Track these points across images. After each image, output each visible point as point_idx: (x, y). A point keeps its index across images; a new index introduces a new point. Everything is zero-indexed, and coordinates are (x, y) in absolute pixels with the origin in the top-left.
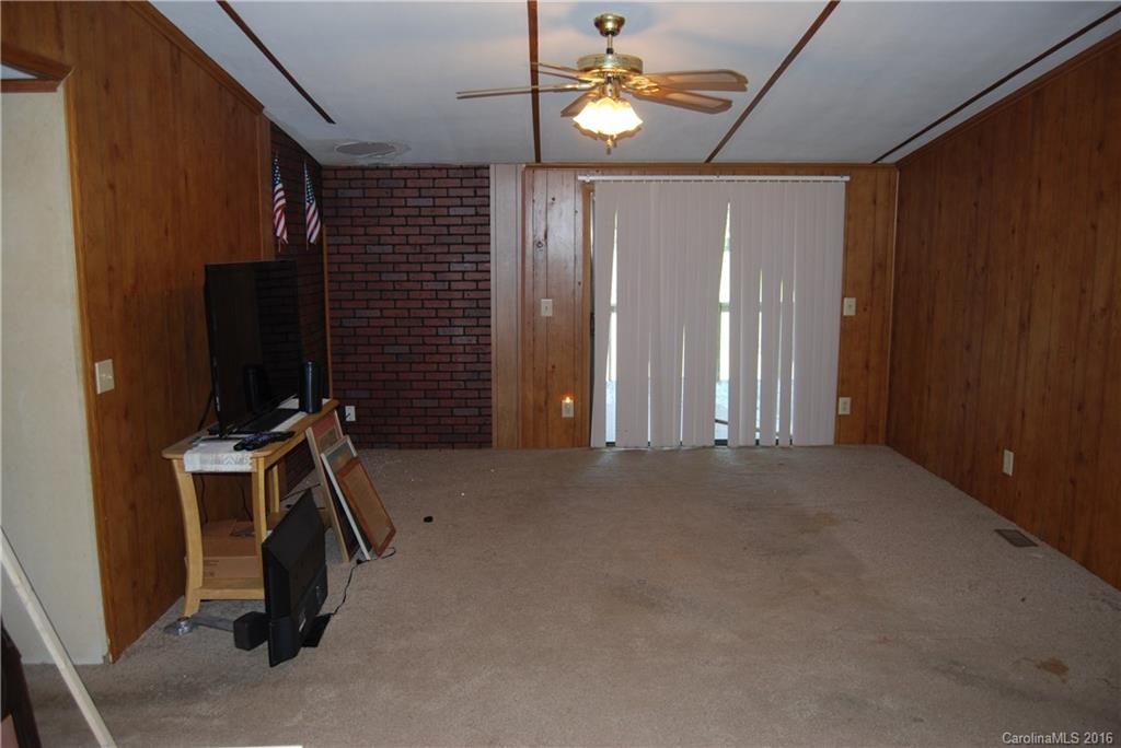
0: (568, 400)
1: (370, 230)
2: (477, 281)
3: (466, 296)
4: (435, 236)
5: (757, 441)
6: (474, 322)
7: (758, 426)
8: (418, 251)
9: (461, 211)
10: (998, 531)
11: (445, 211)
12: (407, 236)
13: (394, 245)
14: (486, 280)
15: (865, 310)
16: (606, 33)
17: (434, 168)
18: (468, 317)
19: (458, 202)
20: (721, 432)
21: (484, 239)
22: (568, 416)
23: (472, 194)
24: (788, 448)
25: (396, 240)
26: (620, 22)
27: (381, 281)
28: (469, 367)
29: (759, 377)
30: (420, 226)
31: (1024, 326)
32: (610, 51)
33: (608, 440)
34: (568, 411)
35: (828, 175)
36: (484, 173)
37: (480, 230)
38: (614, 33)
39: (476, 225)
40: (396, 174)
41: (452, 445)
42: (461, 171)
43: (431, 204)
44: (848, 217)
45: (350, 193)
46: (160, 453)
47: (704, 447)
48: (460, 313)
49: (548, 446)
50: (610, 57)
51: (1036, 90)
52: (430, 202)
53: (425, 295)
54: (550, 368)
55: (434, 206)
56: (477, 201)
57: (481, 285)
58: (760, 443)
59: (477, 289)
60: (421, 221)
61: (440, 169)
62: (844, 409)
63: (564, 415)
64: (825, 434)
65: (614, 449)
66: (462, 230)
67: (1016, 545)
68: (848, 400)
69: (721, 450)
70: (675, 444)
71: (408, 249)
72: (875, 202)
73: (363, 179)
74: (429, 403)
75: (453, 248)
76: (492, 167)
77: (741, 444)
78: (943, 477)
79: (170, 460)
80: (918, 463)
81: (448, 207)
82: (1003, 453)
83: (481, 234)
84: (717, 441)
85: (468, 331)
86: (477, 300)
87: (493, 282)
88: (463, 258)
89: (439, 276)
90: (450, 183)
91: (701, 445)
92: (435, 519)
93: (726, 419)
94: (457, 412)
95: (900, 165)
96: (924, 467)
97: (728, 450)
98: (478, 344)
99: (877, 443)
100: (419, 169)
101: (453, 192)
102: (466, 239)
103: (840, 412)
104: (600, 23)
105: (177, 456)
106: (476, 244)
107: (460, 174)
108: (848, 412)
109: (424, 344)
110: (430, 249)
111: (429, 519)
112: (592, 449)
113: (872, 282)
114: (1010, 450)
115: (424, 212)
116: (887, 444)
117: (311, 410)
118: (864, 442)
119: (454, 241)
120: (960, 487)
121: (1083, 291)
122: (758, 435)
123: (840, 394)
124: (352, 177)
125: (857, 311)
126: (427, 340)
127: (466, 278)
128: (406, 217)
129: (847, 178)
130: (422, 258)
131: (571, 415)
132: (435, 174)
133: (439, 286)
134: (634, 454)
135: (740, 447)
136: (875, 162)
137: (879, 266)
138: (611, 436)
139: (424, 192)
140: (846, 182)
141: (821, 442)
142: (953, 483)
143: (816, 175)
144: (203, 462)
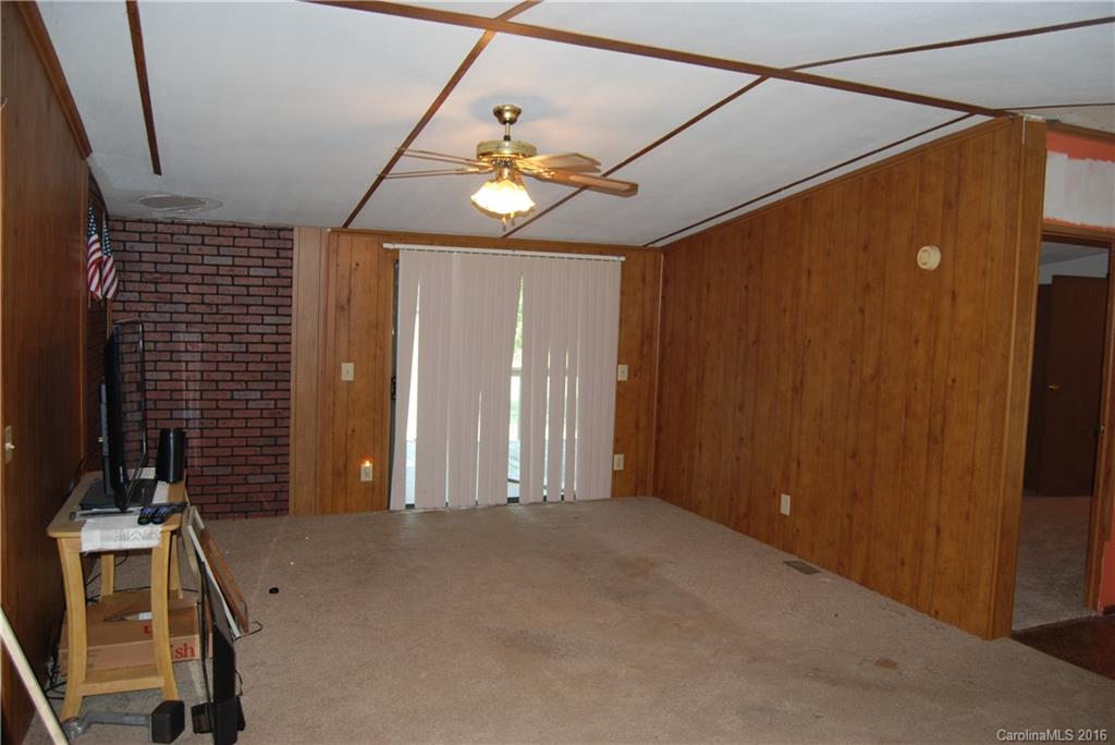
0: (368, 464)
1: (161, 288)
2: (277, 344)
3: (264, 359)
4: (233, 296)
5: (545, 497)
6: (272, 386)
7: (545, 483)
8: (214, 311)
9: (261, 272)
10: (787, 563)
11: (244, 271)
12: (203, 295)
13: (187, 304)
14: (287, 343)
15: (635, 375)
16: (504, 122)
17: (234, 227)
18: (267, 381)
19: (259, 262)
20: (513, 491)
21: (286, 301)
22: (367, 479)
23: (275, 255)
24: (572, 503)
25: (189, 299)
26: (517, 112)
27: (171, 341)
28: (265, 432)
29: (547, 437)
30: (218, 285)
31: (797, 389)
32: (507, 138)
33: (408, 502)
34: (367, 475)
35: (606, 254)
36: (287, 234)
37: (281, 291)
38: (512, 121)
39: (277, 287)
40: (193, 230)
41: (246, 514)
42: (263, 231)
43: (231, 263)
44: (623, 293)
45: (139, 247)
46: (45, 533)
47: (498, 505)
48: (258, 376)
49: (347, 510)
50: (507, 143)
51: (806, 198)
52: (229, 261)
53: (220, 357)
54: (349, 432)
55: (234, 266)
56: (280, 263)
57: (281, 348)
58: (548, 499)
59: (277, 352)
60: (219, 280)
61: (241, 228)
62: (619, 465)
63: (363, 479)
64: (603, 490)
65: (414, 511)
66: (263, 291)
67: (806, 573)
68: (621, 456)
69: (513, 506)
70: (473, 504)
71: (203, 309)
72: (644, 280)
73: (156, 232)
74: (221, 471)
75: (252, 310)
76: (296, 229)
77: (531, 501)
78: (718, 521)
79: (55, 540)
80: (690, 510)
81: (249, 267)
82: (780, 497)
83: (282, 296)
84: (509, 499)
85: (266, 395)
86: (277, 363)
87: (293, 343)
88: (263, 320)
89: (236, 338)
90: (252, 242)
91: (494, 503)
92: (280, 591)
93: (518, 479)
94: (251, 479)
95: (665, 249)
96: (697, 513)
97: (520, 507)
98: (276, 408)
99: (645, 494)
100: (218, 227)
101: (253, 252)
102: (266, 301)
103: (615, 468)
104: (499, 113)
105: (64, 534)
106: (277, 306)
107: (263, 234)
108: (621, 468)
109: (218, 408)
110: (226, 310)
111: (274, 591)
112: (392, 512)
113: (641, 351)
114: (787, 493)
115: (222, 271)
116: (655, 494)
117: (171, 480)
118: (635, 495)
119: (253, 302)
120: (736, 528)
121: (853, 362)
122: (545, 493)
123: (616, 452)
124: (143, 230)
125: (629, 377)
126: (221, 404)
127: (265, 340)
128: (203, 275)
129: (623, 259)
130: (218, 318)
131: (370, 479)
132: (236, 232)
133: (235, 348)
134: (433, 515)
135: (530, 504)
136: (645, 246)
137: (647, 337)
138: (410, 498)
139: (222, 251)
140: (622, 262)
141: (601, 496)
142: (728, 526)
143: (596, 254)
144: (103, 539)
